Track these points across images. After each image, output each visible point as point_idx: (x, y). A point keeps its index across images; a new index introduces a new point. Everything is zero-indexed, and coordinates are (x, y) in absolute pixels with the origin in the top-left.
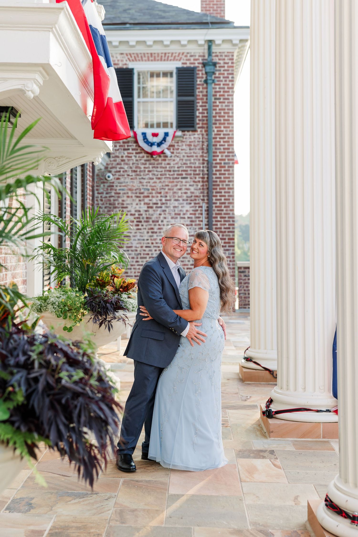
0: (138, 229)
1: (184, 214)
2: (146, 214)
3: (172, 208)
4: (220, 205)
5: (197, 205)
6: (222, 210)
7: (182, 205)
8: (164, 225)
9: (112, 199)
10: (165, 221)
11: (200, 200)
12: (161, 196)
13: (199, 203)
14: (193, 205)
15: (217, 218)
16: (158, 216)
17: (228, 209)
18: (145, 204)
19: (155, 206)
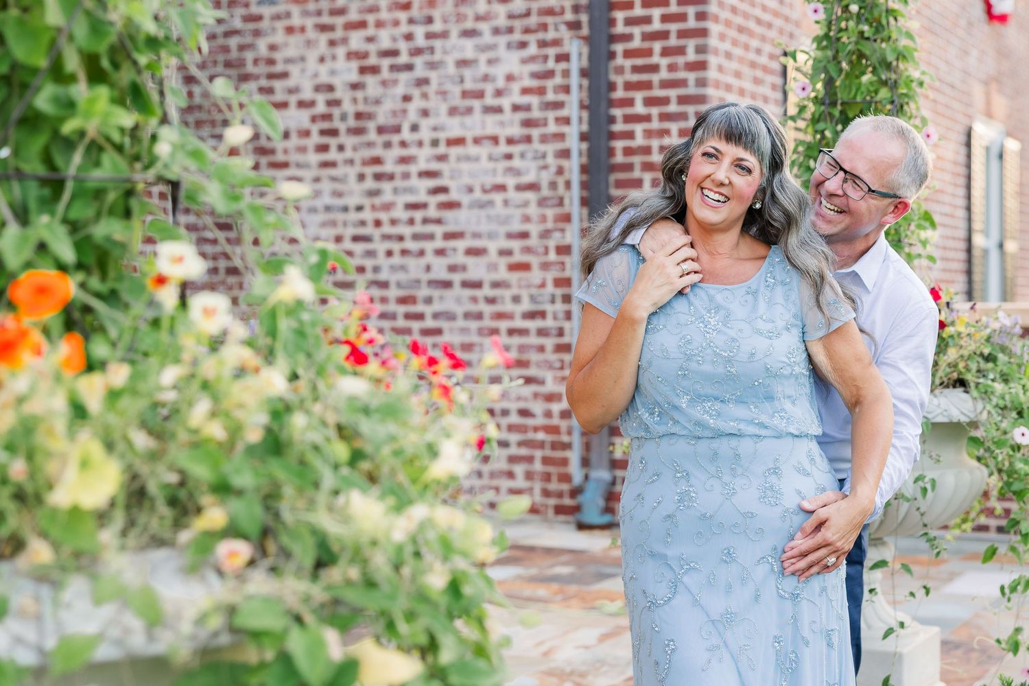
0: (326, 165)
1: (499, 93)
2: (355, 101)
3: (451, 69)
4: (646, 45)
5: (552, 52)
6: (654, 68)
7: (491, 55)
8: (420, 144)
9: (233, 42)
10: (425, 124)
11: (563, 28)
12: (411, 21)
13: (556, 43)
14: (533, 50)
15: (630, 102)
16: (399, 105)
17: (680, 60)
18: (351, 55)
19: (386, 63)
